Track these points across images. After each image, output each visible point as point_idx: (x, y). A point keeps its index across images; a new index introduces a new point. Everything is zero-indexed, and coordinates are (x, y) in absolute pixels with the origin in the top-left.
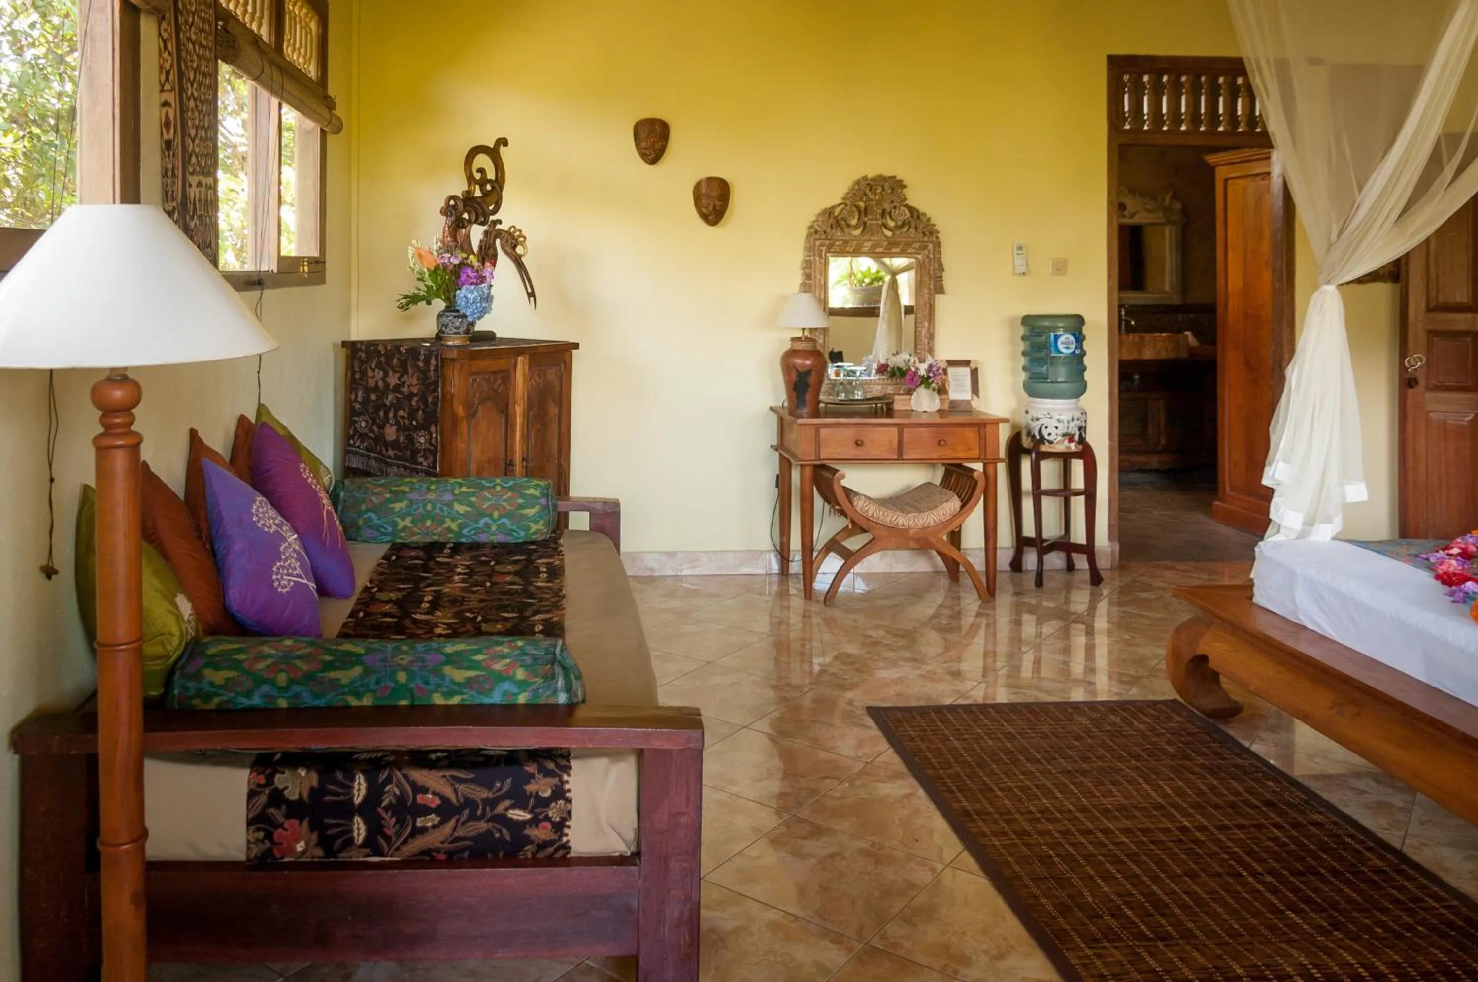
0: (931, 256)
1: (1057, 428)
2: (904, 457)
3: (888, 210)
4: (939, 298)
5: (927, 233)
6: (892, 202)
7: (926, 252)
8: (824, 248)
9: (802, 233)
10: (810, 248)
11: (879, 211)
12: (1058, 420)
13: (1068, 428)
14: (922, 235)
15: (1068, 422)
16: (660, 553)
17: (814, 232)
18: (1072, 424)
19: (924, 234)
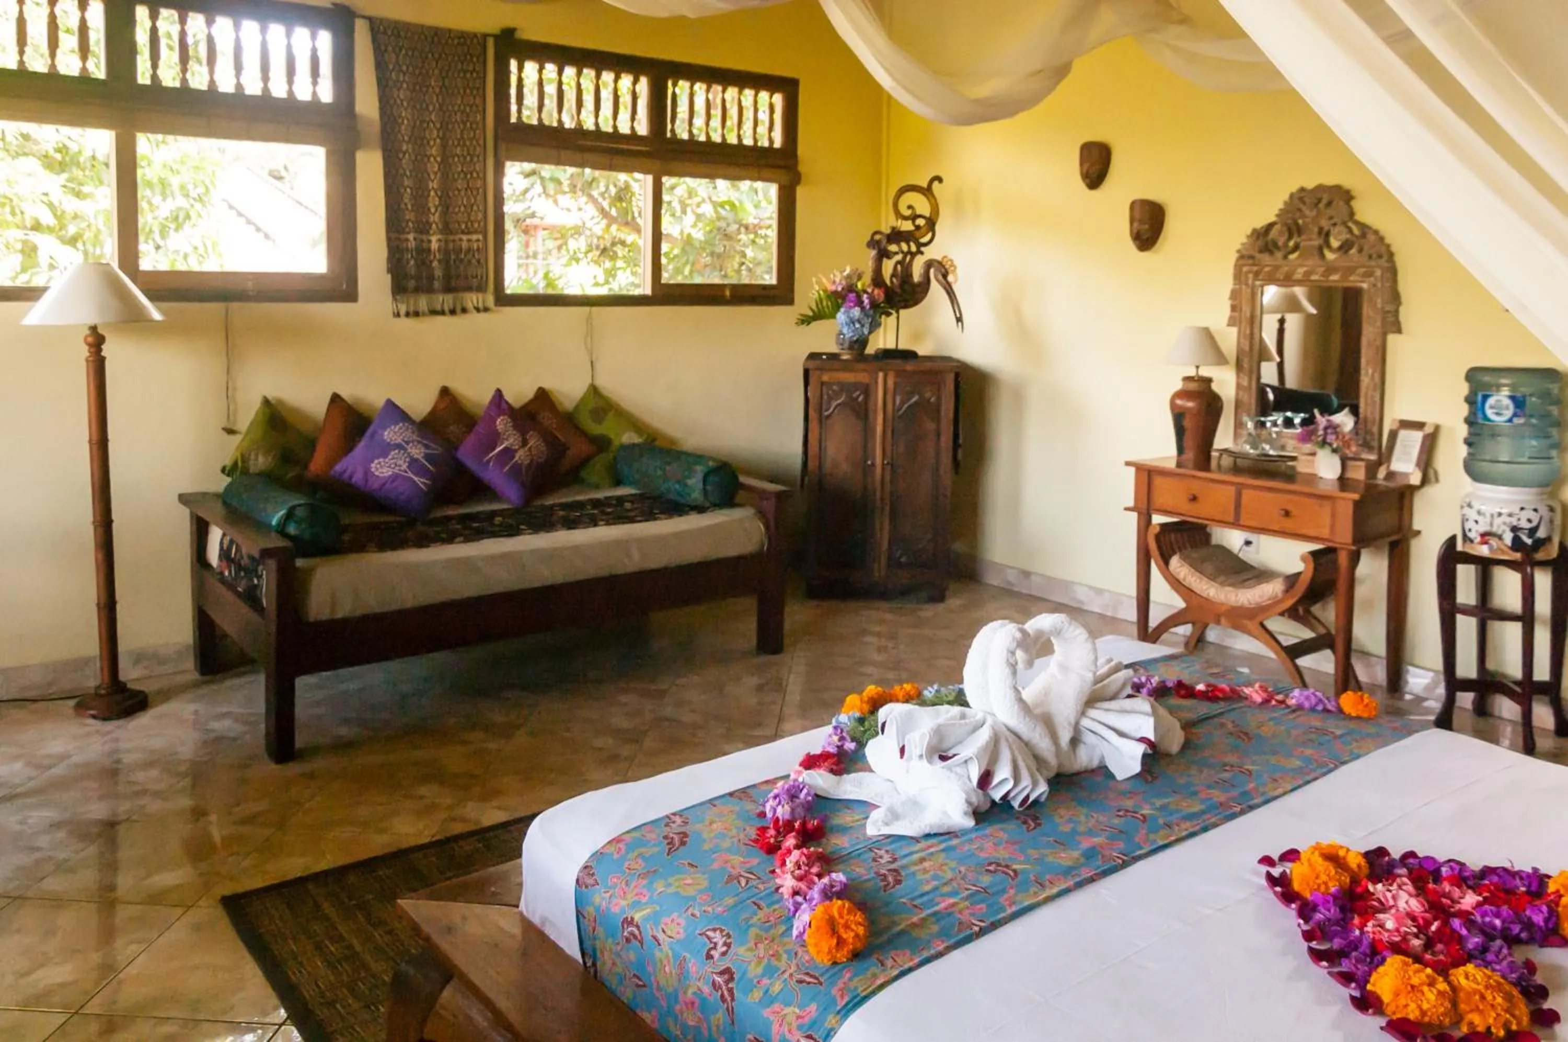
0: (1379, 285)
1: (1476, 522)
2: (1242, 522)
3: (1326, 228)
4: (1392, 338)
5: (1374, 256)
6: (1331, 218)
7: (1372, 279)
8: (1251, 276)
9: (1232, 258)
10: (1238, 276)
11: (1316, 230)
12: (1479, 513)
13: (1491, 525)
14: (1366, 258)
15: (1492, 516)
16: (1091, 587)
17: (1244, 258)
18: (1498, 521)
19: (1370, 257)
